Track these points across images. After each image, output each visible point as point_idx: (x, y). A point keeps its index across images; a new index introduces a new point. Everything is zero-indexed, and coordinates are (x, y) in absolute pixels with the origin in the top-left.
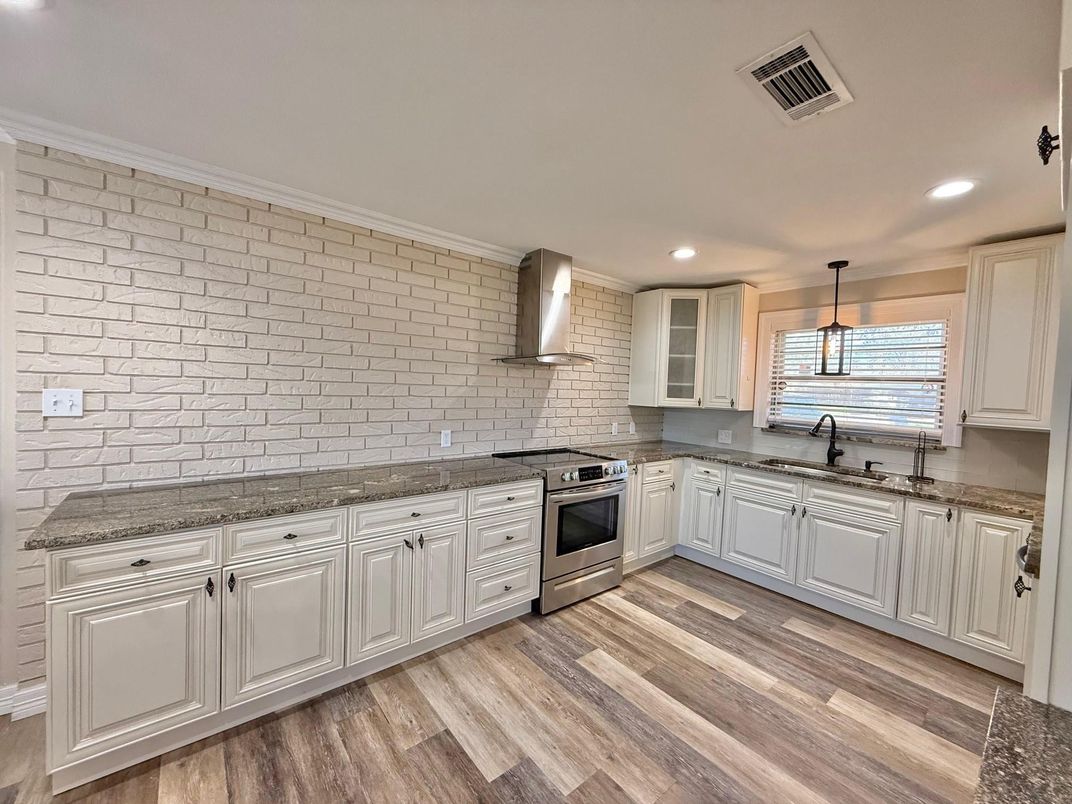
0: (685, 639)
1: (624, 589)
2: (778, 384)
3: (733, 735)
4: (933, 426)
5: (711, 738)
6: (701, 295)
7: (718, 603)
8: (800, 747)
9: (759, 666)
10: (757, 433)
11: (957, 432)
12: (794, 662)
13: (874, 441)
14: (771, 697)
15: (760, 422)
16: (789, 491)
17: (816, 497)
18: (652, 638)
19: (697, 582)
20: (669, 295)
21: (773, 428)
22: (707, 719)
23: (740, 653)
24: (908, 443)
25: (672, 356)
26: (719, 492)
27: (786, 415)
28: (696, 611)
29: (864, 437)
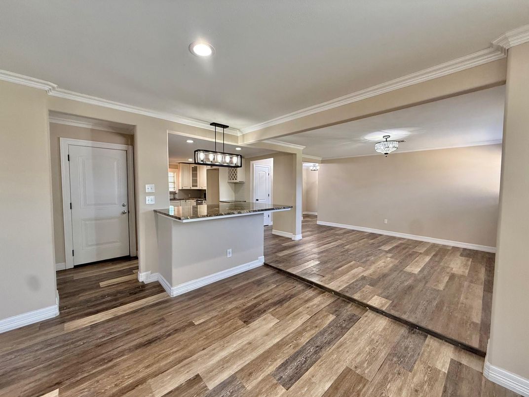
11: (178, 190)
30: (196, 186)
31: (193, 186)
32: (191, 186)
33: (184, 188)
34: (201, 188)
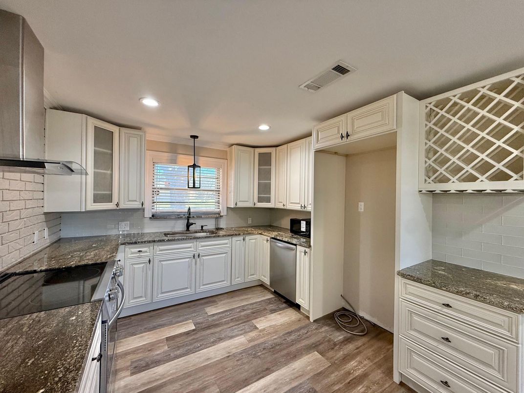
0: (200, 357)
1: (122, 369)
2: (155, 191)
3: (273, 371)
4: (214, 208)
5: (275, 381)
6: (115, 129)
7: (178, 327)
8: (281, 350)
9: (231, 337)
10: (147, 221)
11: (225, 209)
12: (234, 324)
13: (202, 216)
14: (252, 344)
15: (148, 214)
16: (190, 248)
17: (202, 246)
18: (189, 376)
19: (151, 325)
20: (92, 122)
21: (154, 217)
22: (263, 377)
23: (220, 340)
24: (213, 216)
25: (95, 170)
26: (150, 261)
27: (161, 208)
28: (178, 340)
29: (200, 215)
30: (268, 200)
31: (260, 200)
32: (256, 200)
33: (240, 205)
34: (280, 206)
